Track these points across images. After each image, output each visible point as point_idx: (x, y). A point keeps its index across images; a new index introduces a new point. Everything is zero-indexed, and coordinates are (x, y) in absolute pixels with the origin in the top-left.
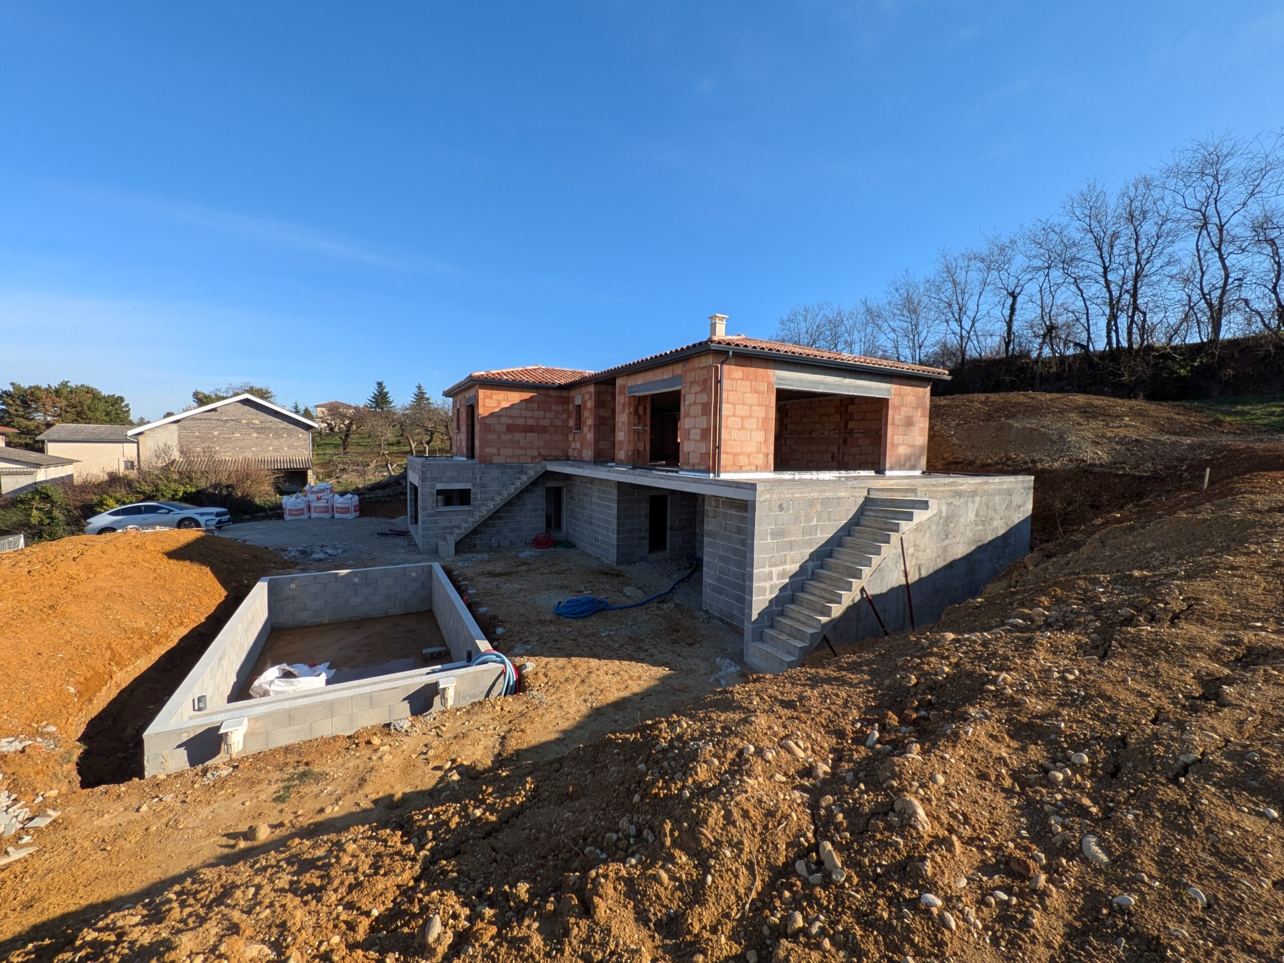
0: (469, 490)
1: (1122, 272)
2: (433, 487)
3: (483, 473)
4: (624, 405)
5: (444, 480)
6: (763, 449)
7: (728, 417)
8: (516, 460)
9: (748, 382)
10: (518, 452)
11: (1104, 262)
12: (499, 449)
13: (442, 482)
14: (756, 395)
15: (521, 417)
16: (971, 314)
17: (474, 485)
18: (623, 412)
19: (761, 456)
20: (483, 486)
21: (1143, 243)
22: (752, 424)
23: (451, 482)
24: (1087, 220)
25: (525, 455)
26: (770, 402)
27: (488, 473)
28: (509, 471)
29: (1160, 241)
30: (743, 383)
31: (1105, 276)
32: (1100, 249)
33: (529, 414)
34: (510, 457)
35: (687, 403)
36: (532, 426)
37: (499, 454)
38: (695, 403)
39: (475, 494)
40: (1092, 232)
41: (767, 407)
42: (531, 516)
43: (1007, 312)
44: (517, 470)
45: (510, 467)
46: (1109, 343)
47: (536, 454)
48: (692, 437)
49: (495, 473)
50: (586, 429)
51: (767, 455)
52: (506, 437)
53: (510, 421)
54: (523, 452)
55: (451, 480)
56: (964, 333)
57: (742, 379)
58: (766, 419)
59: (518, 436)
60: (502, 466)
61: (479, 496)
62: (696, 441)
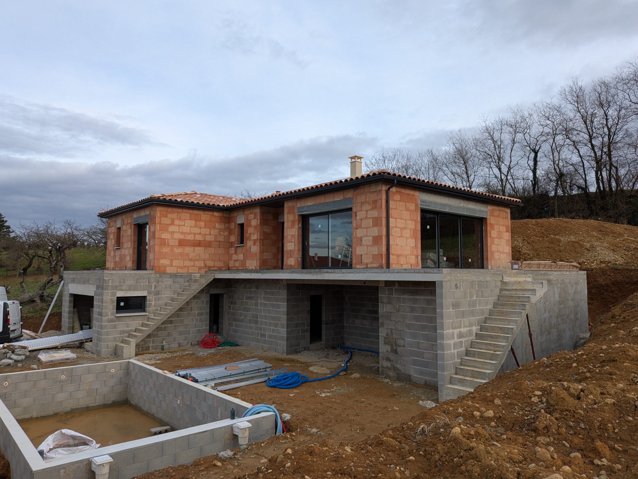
0: (145, 297)
1: (600, 139)
2: (113, 294)
3: (158, 282)
4: (293, 222)
5: (124, 288)
6: (415, 252)
7: (393, 227)
8: (185, 271)
9: (404, 203)
10: (187, 263)
11: (589, 132)
12: (172, 260)
13: (121, 290)
14: (408, 213)
15: (191, 233)
16: (507, 162)
17: (149, 293)
18: (293, 226)
19: (414, 257)
20: (157, 293)
21: (610, 123)
22: (407, 233)
23: (129, 290)
24: (576, 104)
25: (193, 266)
26: (417, 218)
27: (162, 282)
28: (180, 280)
29: (620, 121)
30: (401, 203)
31: (591, 142)
32: (585, 123)
33: (197, 230)
34: (181, 267)
35: (358, 218)
36: (200, 241)
37: (172, 265)
38: (366, 218)
39: (150, 301)
40: (579, 112)
41: (415, 221)
42: (197, 319)
43: (531, 163)
44: (186, 279)
45: (181, 276)
46: (599, 187)
47: (202, 265)
48: (364, 243)
49: (168, 281)
50: (249, 243)
51: (417, 257)
52: (178, 250)
53: (182, 237)
54: (192, 263)
55: (130, 289)
56: (503, 177)
57: (400, 201)
58: (415, 230)
59: (188, 250)
60: (174, 276)
61: (153, 303)
62: (368, 246)
